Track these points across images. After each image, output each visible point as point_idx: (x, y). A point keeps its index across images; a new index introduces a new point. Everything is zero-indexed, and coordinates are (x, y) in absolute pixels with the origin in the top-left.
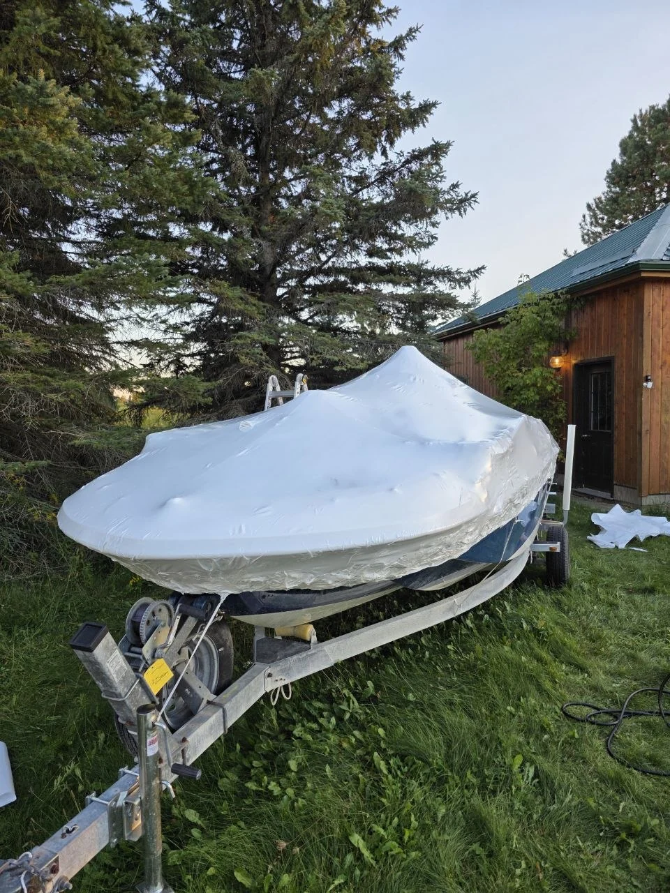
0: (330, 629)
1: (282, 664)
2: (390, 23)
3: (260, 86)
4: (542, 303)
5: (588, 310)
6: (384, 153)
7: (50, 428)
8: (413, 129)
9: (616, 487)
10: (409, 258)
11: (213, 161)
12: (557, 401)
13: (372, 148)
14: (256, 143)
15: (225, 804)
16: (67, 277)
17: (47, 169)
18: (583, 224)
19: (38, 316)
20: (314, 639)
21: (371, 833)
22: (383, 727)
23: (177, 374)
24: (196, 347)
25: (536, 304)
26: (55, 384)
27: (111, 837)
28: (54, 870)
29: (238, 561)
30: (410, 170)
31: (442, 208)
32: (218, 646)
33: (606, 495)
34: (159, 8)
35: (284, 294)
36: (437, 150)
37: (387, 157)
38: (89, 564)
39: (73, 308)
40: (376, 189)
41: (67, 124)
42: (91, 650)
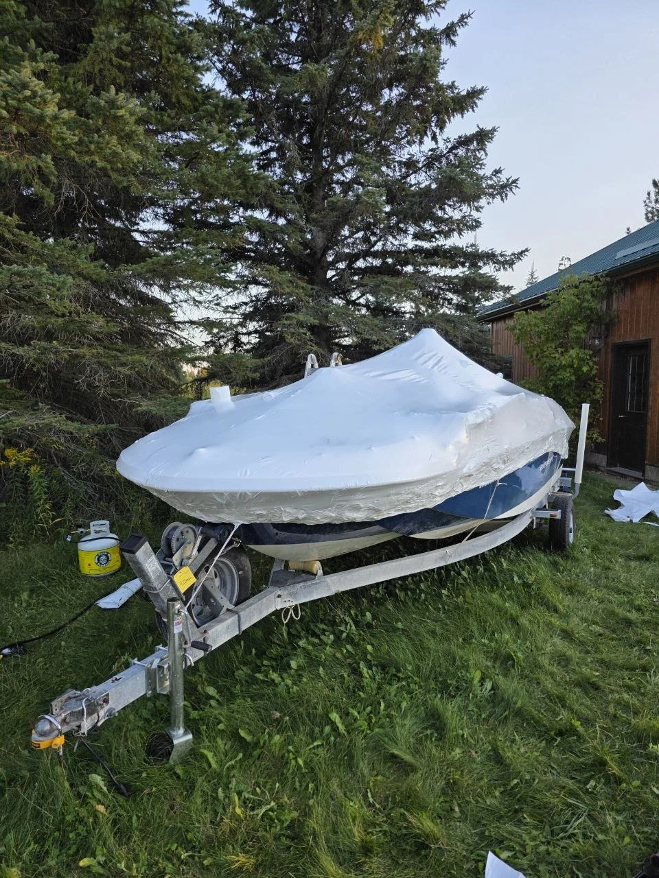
0: (334, 565)
1: (291, 589)
2: (438, 14)
3: (312, 80)
4: (583, 285)
5: (628, 293)
6: (434, 138)
7: (119, 396)
8: (462, 115)
9: (647, 467)
10: (455, 241)
11: (272, 149)
12: (595, 381)
13: (423, 134)
14: (310, 131)
15: (238, 687)
16: (134, 266)
17: (117, 170)
18: (647, 201)
19: (113, 296)
20: (320, 572)
21: (348, 714)
22: (372, 645)
23: (235, 351)
24: (252, 326)
25: (576, 287)
26: (123, 359)
27: (147, 689)
28: (106, 701)
29: (243, 496)
30: (456, 155)
31: (485, 194)
32: (238, 570)
33: (638, 474)
34: (222, 6)
35: (333, 276)
36: (482, 137)
37: (437, 142)
38: (149, 514)
39: (144, 289)
40: (424, 174)
41: (135, 131)
42: (133, 553)
